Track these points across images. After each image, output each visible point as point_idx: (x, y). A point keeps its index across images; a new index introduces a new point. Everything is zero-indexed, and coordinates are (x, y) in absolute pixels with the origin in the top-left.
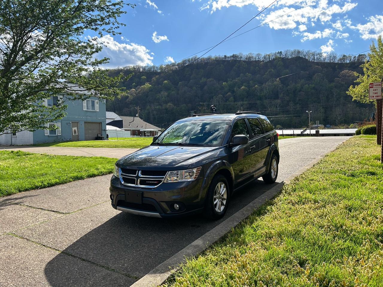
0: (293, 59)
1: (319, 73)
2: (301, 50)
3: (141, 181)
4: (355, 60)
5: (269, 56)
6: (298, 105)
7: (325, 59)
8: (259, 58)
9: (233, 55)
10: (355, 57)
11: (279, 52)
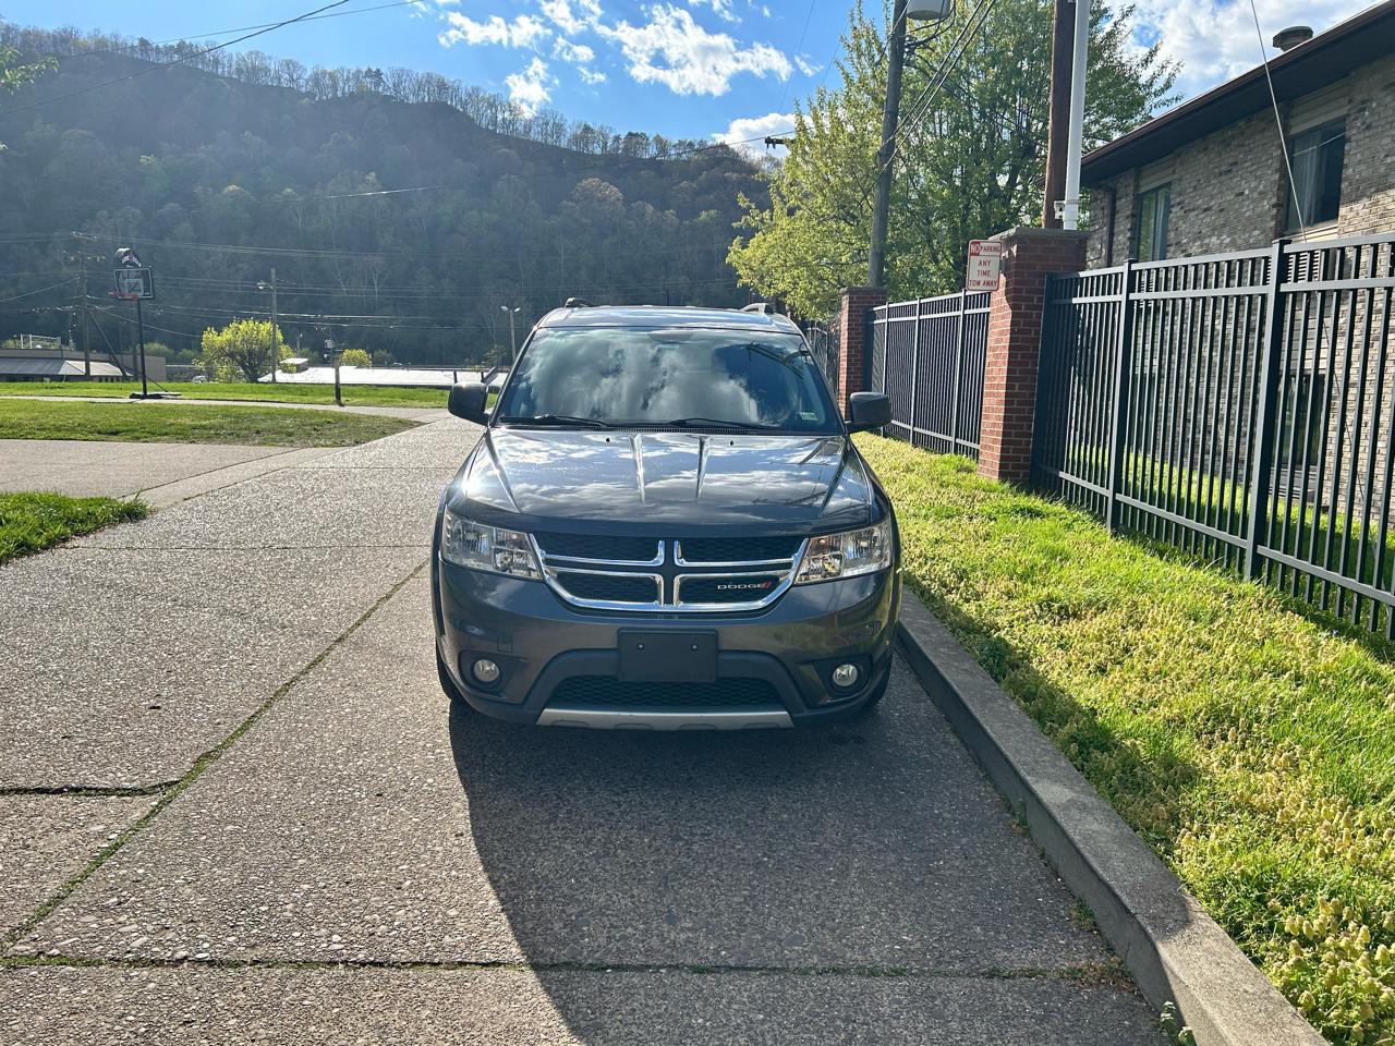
0: (421, 106)
1: (513, 176)
2: (452, 80)
4: (618, 149)
5: (332, 76)
6: (447, 281)
7: (528, 126)
8: (292, 80)
9: (182, 45)
10: (617, 138)
11: (369, 70)
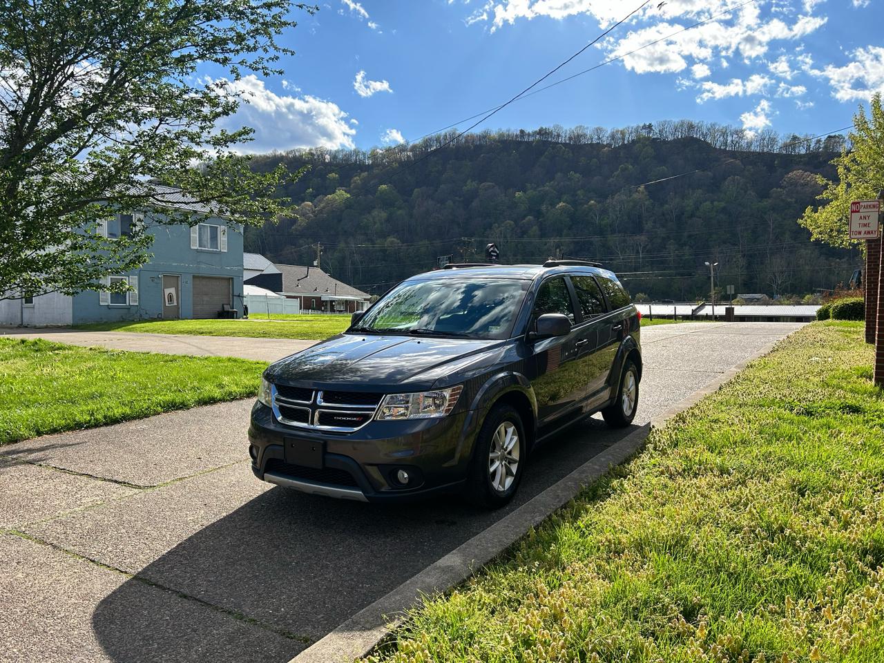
0: (676, 141)
1: (736, 177)
2: (698, 122)
3: (322, 415)
4: (819, 148)
5: (623, 133)
6: (687, 247)
7: (750, 144)
8: (599, 138)
9: (541, 130)
10: (819, 141)
11: (645, 125)
